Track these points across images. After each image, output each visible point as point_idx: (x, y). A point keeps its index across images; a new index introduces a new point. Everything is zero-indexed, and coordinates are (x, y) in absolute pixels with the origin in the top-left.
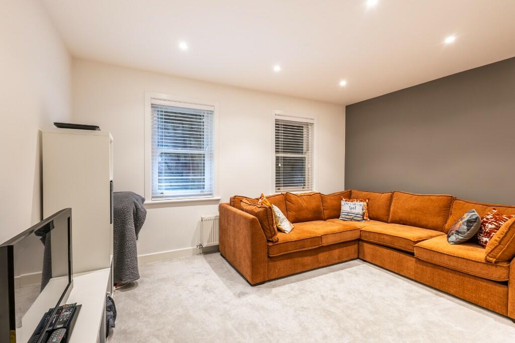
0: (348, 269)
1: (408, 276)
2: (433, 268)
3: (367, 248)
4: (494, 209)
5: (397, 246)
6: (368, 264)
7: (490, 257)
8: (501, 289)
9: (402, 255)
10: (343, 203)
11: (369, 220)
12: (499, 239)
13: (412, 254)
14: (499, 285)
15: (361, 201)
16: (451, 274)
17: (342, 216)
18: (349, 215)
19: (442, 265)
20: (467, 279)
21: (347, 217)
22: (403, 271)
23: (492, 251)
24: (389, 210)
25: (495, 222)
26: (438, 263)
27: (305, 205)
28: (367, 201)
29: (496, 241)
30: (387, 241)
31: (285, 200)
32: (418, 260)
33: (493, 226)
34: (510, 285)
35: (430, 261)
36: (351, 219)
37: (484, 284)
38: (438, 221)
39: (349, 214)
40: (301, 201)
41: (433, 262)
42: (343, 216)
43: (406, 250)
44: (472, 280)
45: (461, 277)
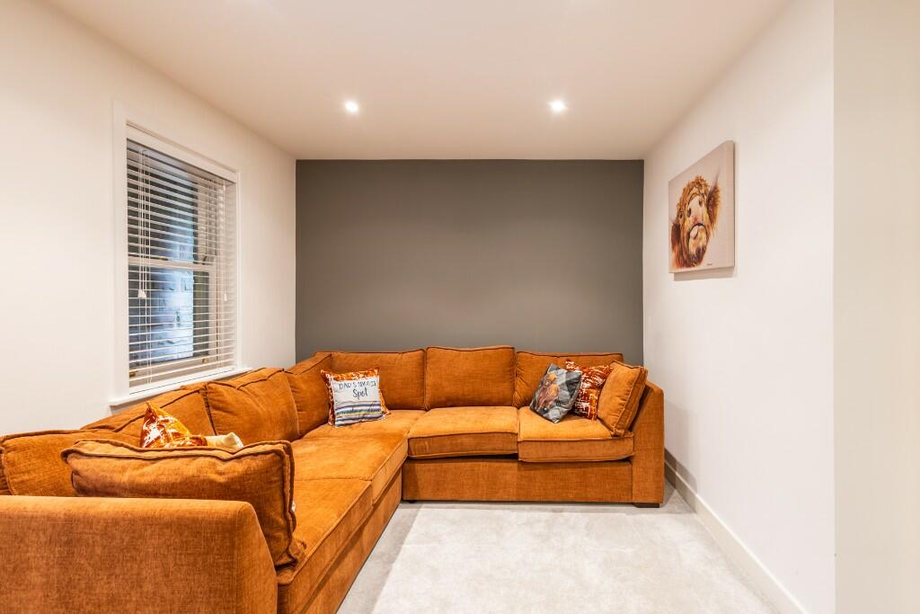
0: (410, 537)
1: (505, 498)
2: (545, 469)
3: (424, 472)
4: (568, 360)
5: (488, 448)
6: (424, 505)
7: (619, 429)
8: (625, 468)
9: (495, 465)
10: (334, 385)
11: (388, 412)
12: (626, 402)
13: (514, 457)
14: (622, 463)
15: (366, 374)
16: (569, 471)
17: (341, 416)
18: (356, 411)
19: (561, 459)
20: (590, 469)
21: (353, 415)
22: (497, 493)
23: (620, 419)
24: (423, 385)
25: (589, 378)
26: (555, 459)
27: (262, 409)
28: (376, 371)
29: (621, 404)
30: (469, 446)
31: (208, 406)
32: (524, 464)
33: (589, 385)
34: (635, 461)
35: (543, 460)
36: (361, 420)
37: (608, 468)
38: (501, 389)
39: (355, 409)
40: (250, 401)
41: (548, 460)
42: (344, 416)
43: (505, 453)
44: (596, 469)
45: (583, 469)
